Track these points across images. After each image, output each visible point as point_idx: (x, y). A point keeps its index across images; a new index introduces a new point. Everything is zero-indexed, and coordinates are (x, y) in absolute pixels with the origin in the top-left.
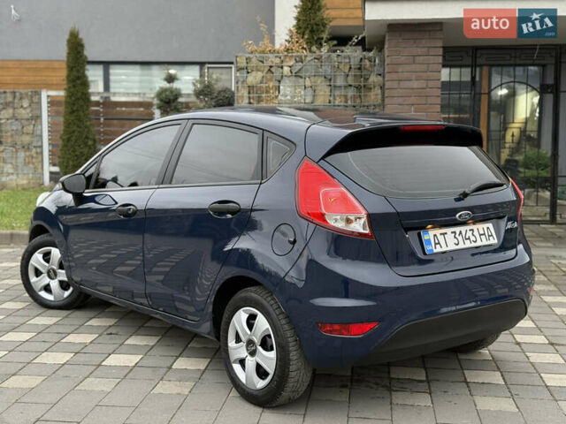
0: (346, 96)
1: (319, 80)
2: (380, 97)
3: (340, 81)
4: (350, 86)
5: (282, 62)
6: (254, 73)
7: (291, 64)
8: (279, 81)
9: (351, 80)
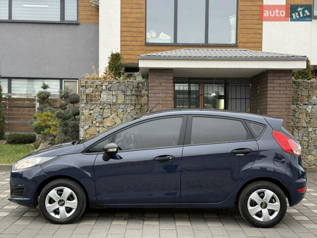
0: (131, 100)
1: (119, 92)
2: (147, 100)
3: (129, 93)
4: (133, 95)
5: (102, 83)
6: (89, 88)
7: (106, 84)
8: (101, 92)
9: (133, 92)
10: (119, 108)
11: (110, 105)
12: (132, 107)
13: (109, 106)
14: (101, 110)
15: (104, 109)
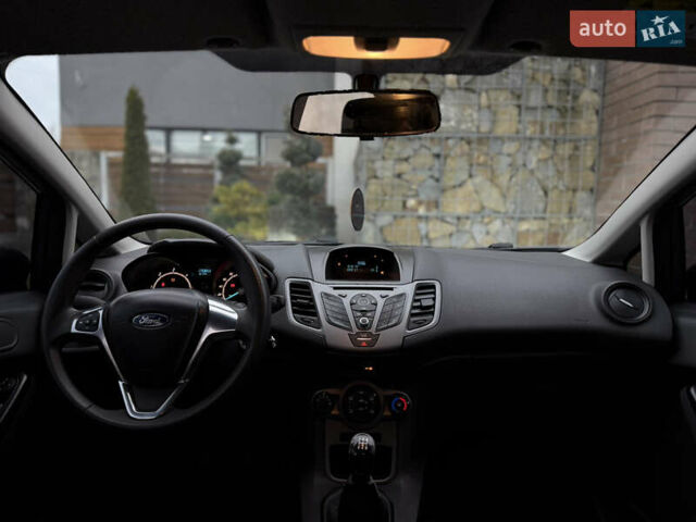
0: (542, 124)
1: (503, 97)
2: (595, 127)
3: (535, 99)
4: (550, 107)
8: (439, 97)
9: (552, 99)
10: (500, 153)
11: (469, 143)
12: (545, 152)
13: (466, 147)
14: (437, 163)
15: (446, 157)
